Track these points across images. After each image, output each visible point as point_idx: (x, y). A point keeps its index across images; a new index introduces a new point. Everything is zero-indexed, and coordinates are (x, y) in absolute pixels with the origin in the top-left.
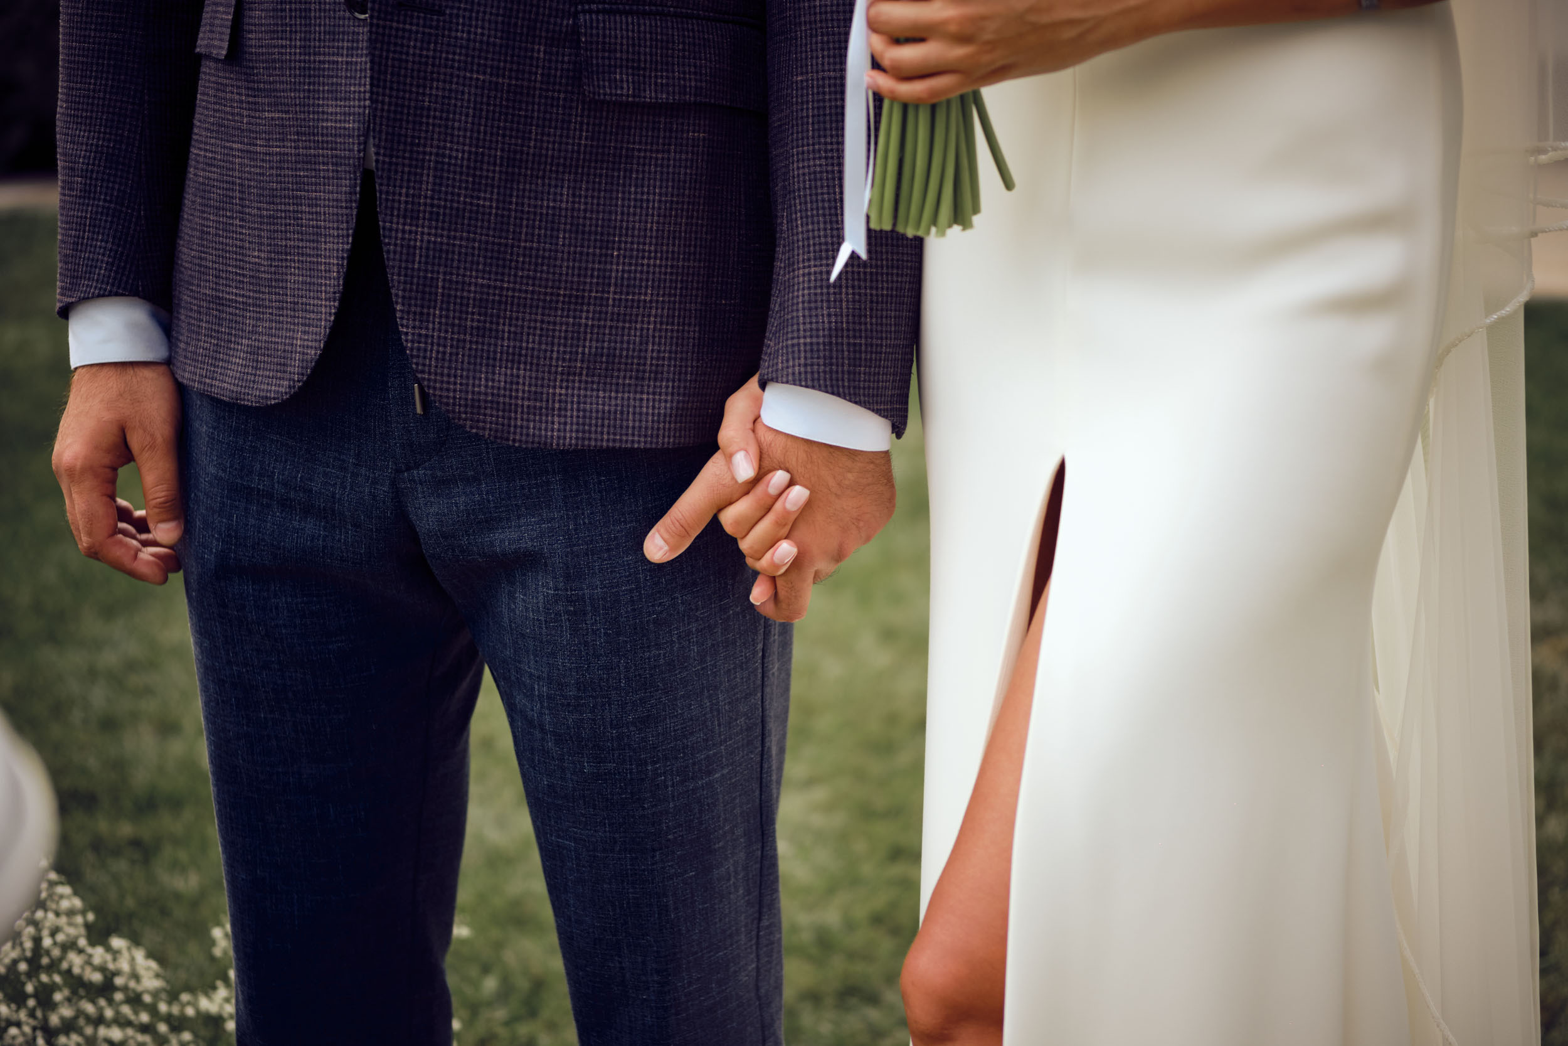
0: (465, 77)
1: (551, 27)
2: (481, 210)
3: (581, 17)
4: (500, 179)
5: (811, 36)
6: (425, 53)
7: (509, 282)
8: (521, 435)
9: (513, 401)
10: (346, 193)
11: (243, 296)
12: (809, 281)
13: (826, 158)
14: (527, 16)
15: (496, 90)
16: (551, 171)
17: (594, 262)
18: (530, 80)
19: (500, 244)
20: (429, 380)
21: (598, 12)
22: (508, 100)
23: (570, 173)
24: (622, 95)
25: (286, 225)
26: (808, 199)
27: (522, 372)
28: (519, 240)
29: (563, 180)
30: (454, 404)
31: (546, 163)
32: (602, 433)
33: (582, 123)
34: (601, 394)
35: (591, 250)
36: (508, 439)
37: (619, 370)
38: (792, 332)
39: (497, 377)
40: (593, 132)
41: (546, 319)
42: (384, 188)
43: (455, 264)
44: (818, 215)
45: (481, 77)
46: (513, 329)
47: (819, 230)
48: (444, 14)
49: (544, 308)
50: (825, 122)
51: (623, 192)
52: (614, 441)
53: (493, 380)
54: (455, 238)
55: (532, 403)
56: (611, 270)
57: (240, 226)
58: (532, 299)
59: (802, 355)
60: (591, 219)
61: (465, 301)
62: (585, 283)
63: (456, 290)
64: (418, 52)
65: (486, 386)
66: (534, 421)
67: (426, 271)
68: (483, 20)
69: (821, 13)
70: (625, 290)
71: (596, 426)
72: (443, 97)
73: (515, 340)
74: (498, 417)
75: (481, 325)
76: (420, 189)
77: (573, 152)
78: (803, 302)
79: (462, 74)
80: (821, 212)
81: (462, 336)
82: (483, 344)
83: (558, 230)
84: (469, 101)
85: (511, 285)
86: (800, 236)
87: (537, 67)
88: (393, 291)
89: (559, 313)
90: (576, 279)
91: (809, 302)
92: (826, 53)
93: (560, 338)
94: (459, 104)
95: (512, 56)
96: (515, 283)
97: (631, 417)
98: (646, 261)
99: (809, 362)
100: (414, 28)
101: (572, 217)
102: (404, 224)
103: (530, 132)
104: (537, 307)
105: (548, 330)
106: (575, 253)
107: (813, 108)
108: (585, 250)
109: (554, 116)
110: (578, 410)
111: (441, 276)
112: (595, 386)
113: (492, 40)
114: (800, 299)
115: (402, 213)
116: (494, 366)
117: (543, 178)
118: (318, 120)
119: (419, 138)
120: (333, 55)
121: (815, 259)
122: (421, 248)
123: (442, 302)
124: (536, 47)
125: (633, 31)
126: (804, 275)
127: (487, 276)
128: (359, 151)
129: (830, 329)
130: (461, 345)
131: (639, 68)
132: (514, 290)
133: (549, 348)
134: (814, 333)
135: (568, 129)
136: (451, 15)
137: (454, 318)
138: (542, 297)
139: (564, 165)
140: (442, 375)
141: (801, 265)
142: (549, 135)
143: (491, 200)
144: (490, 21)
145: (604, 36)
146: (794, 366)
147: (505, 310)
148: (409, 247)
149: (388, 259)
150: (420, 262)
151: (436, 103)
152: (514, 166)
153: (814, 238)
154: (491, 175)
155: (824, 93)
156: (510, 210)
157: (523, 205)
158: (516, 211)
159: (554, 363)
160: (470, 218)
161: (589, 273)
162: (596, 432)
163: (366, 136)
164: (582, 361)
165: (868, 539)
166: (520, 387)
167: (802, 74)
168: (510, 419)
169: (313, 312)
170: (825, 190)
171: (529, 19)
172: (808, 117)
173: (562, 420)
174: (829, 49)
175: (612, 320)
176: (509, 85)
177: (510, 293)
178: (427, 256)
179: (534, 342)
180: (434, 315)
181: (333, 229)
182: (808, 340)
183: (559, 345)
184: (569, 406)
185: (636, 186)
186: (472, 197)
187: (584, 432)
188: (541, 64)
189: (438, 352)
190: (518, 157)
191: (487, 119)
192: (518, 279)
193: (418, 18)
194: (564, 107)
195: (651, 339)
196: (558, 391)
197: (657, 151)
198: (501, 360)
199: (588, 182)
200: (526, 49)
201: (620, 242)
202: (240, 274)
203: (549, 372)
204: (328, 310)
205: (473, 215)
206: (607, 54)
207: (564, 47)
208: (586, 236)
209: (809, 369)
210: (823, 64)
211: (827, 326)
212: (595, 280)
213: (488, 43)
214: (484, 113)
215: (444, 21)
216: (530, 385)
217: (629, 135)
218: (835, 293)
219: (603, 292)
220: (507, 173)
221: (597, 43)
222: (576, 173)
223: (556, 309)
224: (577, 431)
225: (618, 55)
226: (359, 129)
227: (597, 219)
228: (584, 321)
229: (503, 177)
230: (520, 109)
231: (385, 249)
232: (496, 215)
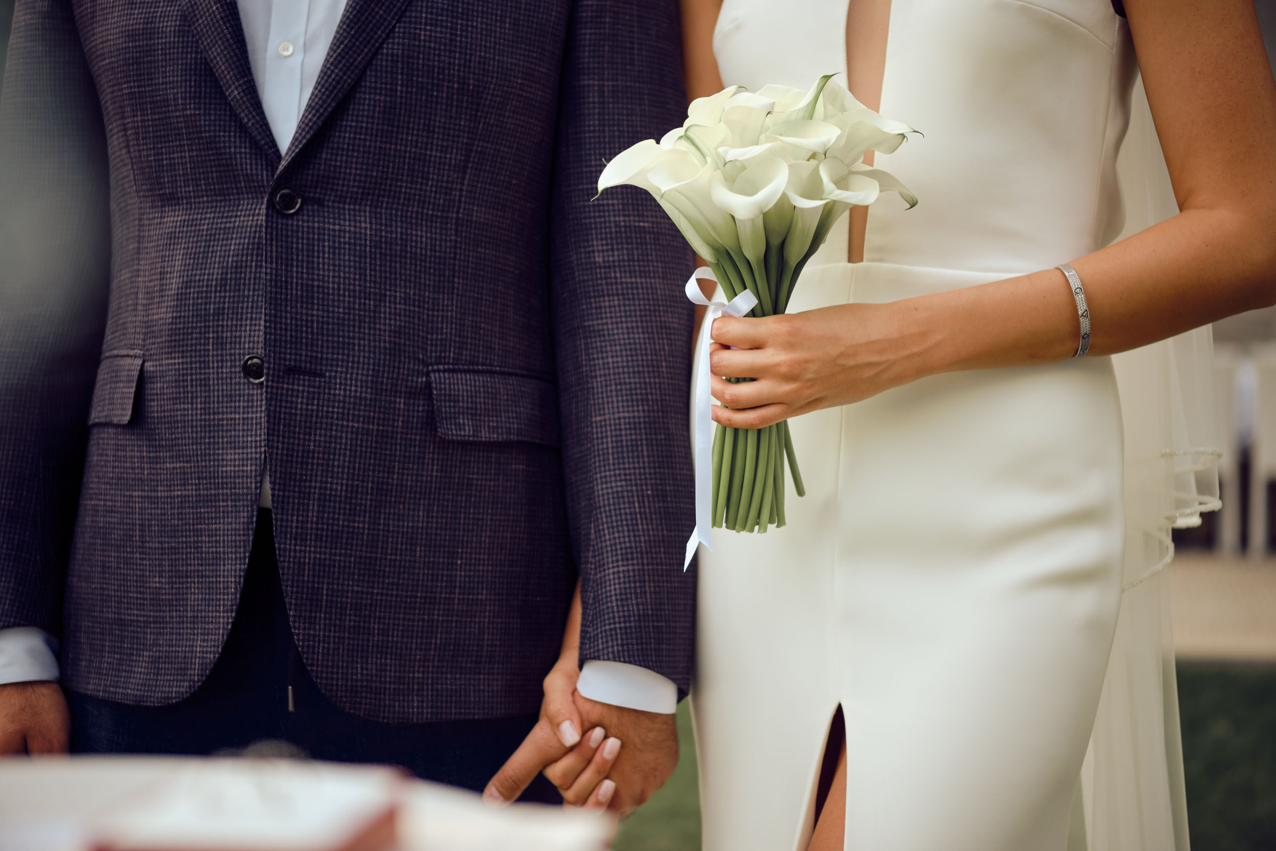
0: (342, 426)
1: (409, 384)
2: (356, 531)
3: (432, 375)
4: (371, 505)
5: (606, 386)
6: (310, 407)
7: (378, 588)
8: (389, 712)
9: (383, 686)
10: (243, 523)
11: (144, 616)
12: (619, 578)
13: (626, 480)
14: (391, 375)
15: (368, 435)
16: (410, 498)
17: (443, 569)
18: (393, 426)
19: (371, 558)
20: (317, 671)
21: (444, 371)
22: (376, 442)
23: (424, 499)
24: (465, 436)
25: (186, 553)
26: (613, 513)
27: (389, 661)
28: (386, 554)
29: (419, 504)
30: (337, 691)
31: (406, 492)
32: (451, 708)
33: (433, 459)
34: (449, 676)
35: (441, 560)
36: (378, 717)
37: (463, 656)
38: (609, 619)
39: (369, 666)
40: (442, 465)
41: (407, 617)
42: (279, 517)
43: (336, 575)
44: (622, 526)
45: (356, 425)
46: (381, 626)
47: (624, 537)
48: (324, 376)
49: (405, 608)
50: (623, 452)
51: (465, 513)
52: (460, 713)
53: (367, 669)
54: (335, 555)
55: (397, 686)
56: (456, 576)
57: (140, 559)
58: (396, 601)
59: (619, 637)
60: (441, 535)
61: (344, 606)
62: (437, 586)
63: (337, 597)
64: (304, 406)
65: (362, 674)
66: (399, 700)
67: (313, 582)
68: (356, 380)
69: (614, 368)
70: (467, 591)
71: (446, 702)
72: (325, 442)
73: (383, 635)
74: (371, 699)
75: (357, 624)
76: (307, 516)
77: (427, 482)
78: (616, 595)
79: (340, 423)
80: (624, 523)
81: (342, 634)
82: (358, 639)
83: (416, 545)
84: (346, 444)
85: (380, 591)
86: (608, 543)
87: (399, 415)
88: (287, 600)
89: (417, 611)
90: (430, 584)
91: (621, 594)
92: (620, 398)
93: (417, 631)
94: (338, 447)
95: (380, 407)
96: (383, 588)
97: (472, 694)
98: (481, 568)
99: (625, 642)
100: (301, 388)
101: (427, 534)
102: (296, 545)
103: (394, 467)
104: (400, 607)
105: (408, 626)
106: (429, 562)
107: (612, 442)
108: (436, 560)
109: (412, 454)
110: (432, 690)
111: (325, 586)
112: (444, 670)
113: (363, 395)
114: (613, 593)
115: (293, 536)
116: (367, 657)
117: (404, 503)
118: (218, 466)
119: (306, 475)
120: (231, 413)
121: (622, 560)
122: (309, 563)
123: (326, 607)
124: (398, 400)
125: (471, 385)
126: (614, 573)
127: (361, 584)
128: (256, 488)
129: (639, 616)
130: (341, 641)
131: (476, 415)
132: (382, 595)
133: (410, 640)
134: (627, 619)
135: (423, 464)
136: (330, 377)
137: (336, 619)
138: (404, 599)
139: (420, 493)
140: (327, 667)
141: (611, 565)
142: (408, 469)
143: (364, 522)
144: (362, 381)
145: (450, 390)
146: (613, 646)
147: (375, 611)
148: (300, 563)
149: (283, 574)
150: (308, 575)
151: (319, 446)
152: (381, 495)
153: (620, 543)
154: (363, 502)
155: (621, 430)
156: (379, 530)
157: (389, 525)
158: (383, 530)
159: (413, 652)
160: (347, 538)
161: (440, 578)
162: (446, 707)
163: (262, 476)
164: (435, 650)
165: (662, 784)
166: (388, 673)
167: (600, 415)
168: (380, 699)
169: (212, 623)
170: (627, 505)
171: (392, 378)
172: (608, 448)
173: (420, 699)
174: (622, 396)
175: (457, 616)
176: (378, 430)
177: (379, 597)
178: (314, 570)
179: (398, 636)
180: (320, 618)
181: (232, 553)
182: (623, 625)
183: (417, 637)
184: (425, 687)
185: (475, 508)
186: (349, 521)
187: (437, 707)
188: (401, 413)
189: (323, 648)
190: (385, 487)
191: (361, 457)
192: (386, 586)
193: (304, 380)
194: (420, 447)
195: (486, 631)
196: (416, 675)
197: (490, 480)
198: (372, 652)
199: (438, 506)
200: (390, 402)
201: (462, 553)
202: (140, 599)
203: (410, 660)
204: (226, 620)
205: (350, 535)
206: (452, 404)
207: (419, 400)
208: (437, 549)
209: (625, 648)
210: (618, 407)
211: (636, 613)
212: (444, 584)
213: (361, 398)
214: (358, 453)
215: (325, 382)
216: (395, 672)
217: (469, 467)
218: (640, 587)
219: (450, 593)
220: (376, 500)
221: (445, 395)
222: (429, 499)
223: (415, 608)
224: (432, 707)
225: (461, 404)
226: (256, 471)
227: (445, 535)
228: (436, 617)
229: (373, 504)
230: (386, 449)
231: (280, 565)
232: (368, 534)
